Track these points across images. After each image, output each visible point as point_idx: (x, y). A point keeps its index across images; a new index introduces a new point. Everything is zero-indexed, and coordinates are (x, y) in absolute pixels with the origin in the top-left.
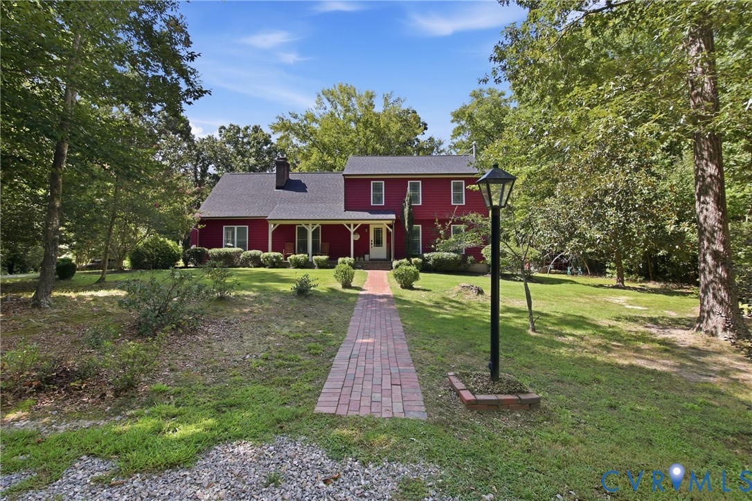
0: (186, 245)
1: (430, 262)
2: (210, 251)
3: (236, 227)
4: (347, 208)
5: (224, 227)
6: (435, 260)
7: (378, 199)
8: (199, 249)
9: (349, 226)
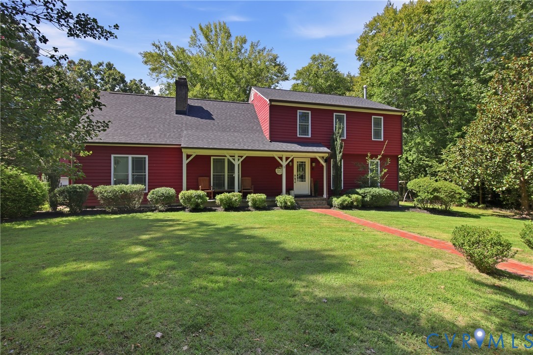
0: (54, 181)
1: (368, 199)
2: (97, 189)
3: (130, 157)
4: (273, 139)
5: (113, 156)
6: (373, 196)
7: (304, 130)
8: (80, 188)
9: (281, 158)
